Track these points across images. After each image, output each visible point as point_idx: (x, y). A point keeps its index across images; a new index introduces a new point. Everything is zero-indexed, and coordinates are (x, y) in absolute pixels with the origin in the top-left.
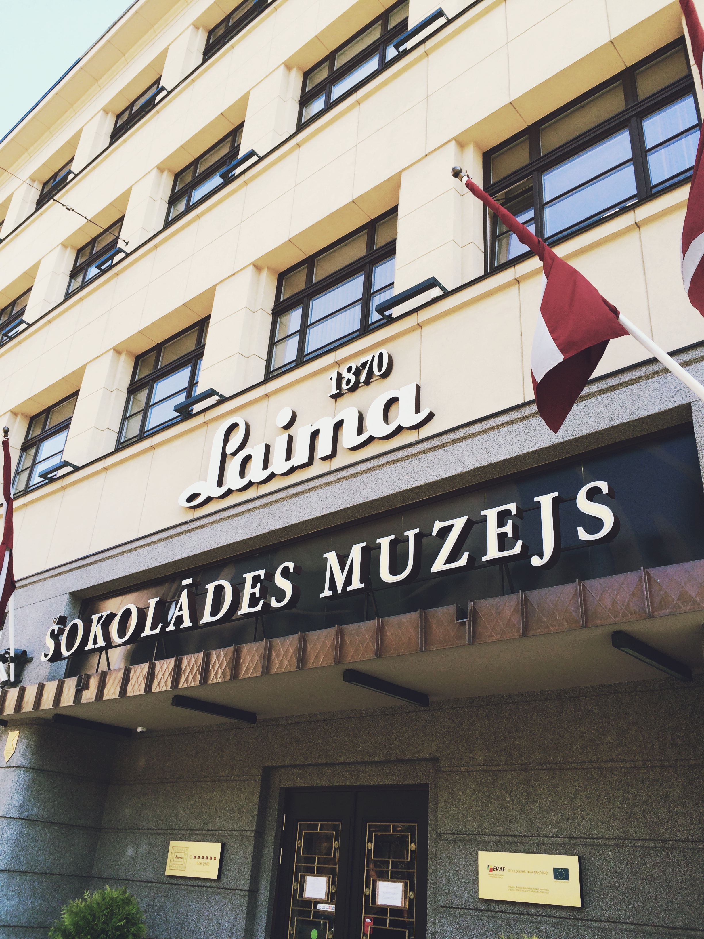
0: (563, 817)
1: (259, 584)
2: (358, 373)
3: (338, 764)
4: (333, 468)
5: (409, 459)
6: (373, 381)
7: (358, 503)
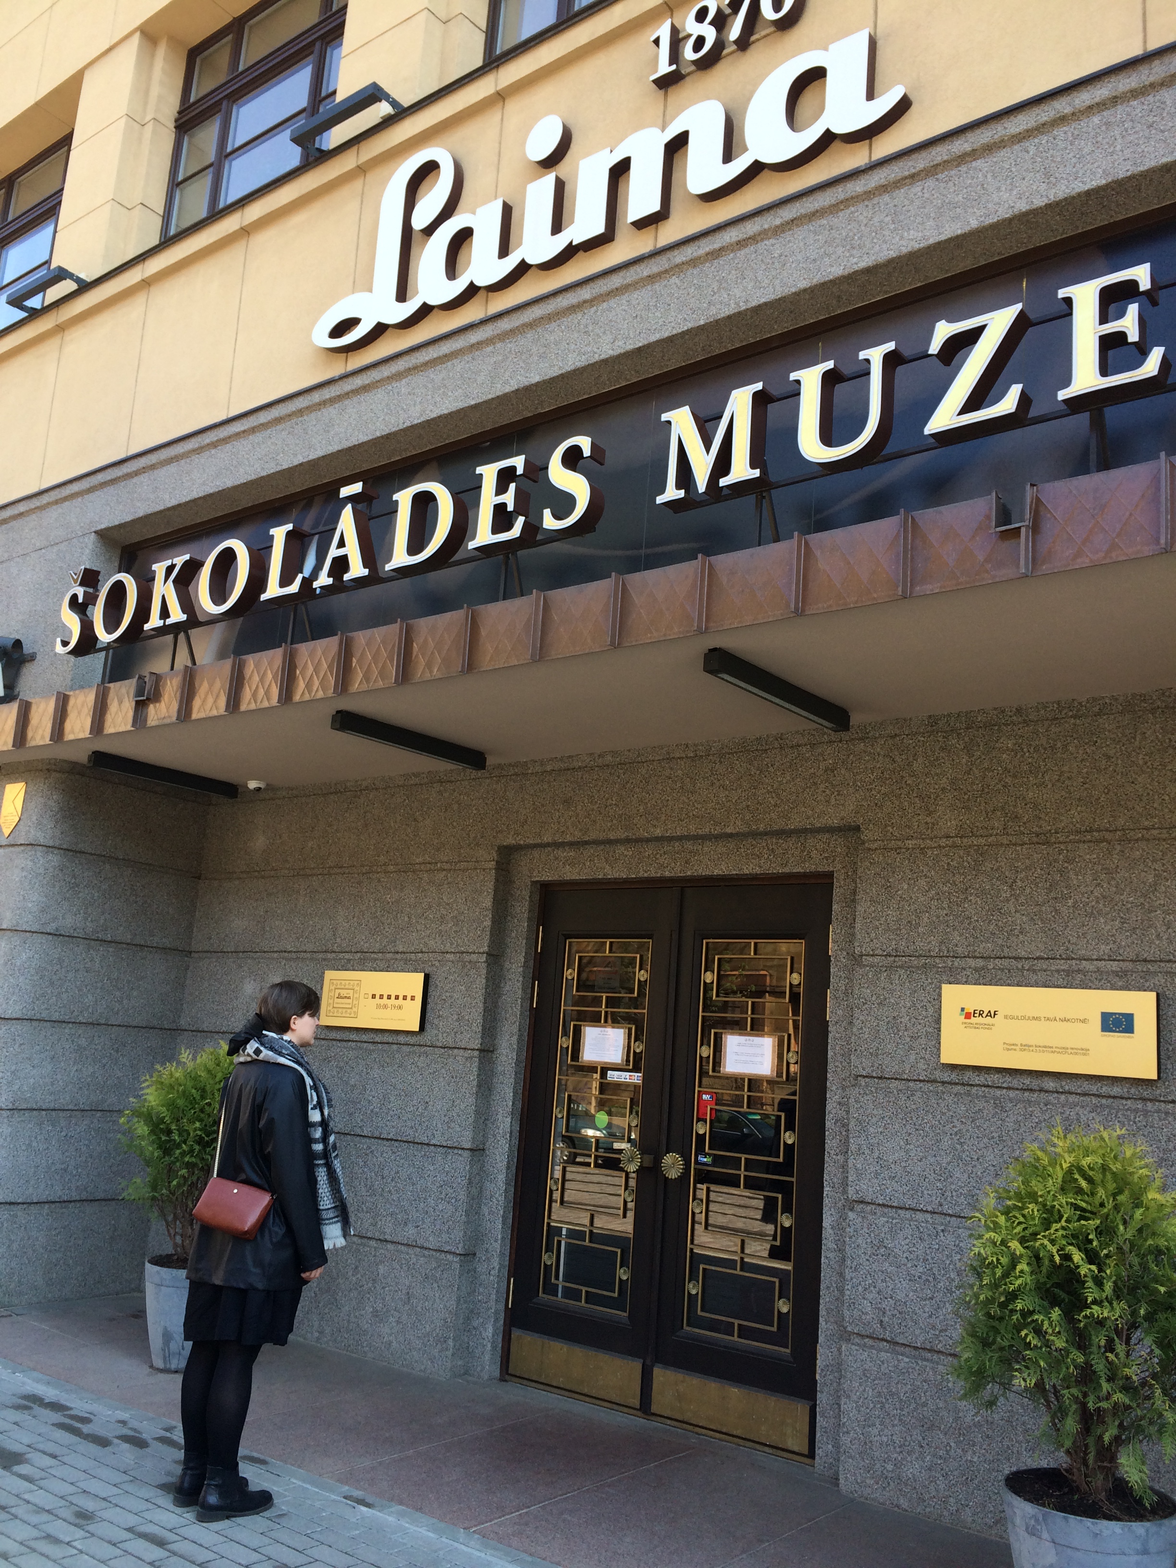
0: (1125, 925)
1: (513, 486)
2: (721, 22)
3: (648, 840)
4: (662, 242)
5: (847, 207)
6: (758, 40)
7: (722, 315)
